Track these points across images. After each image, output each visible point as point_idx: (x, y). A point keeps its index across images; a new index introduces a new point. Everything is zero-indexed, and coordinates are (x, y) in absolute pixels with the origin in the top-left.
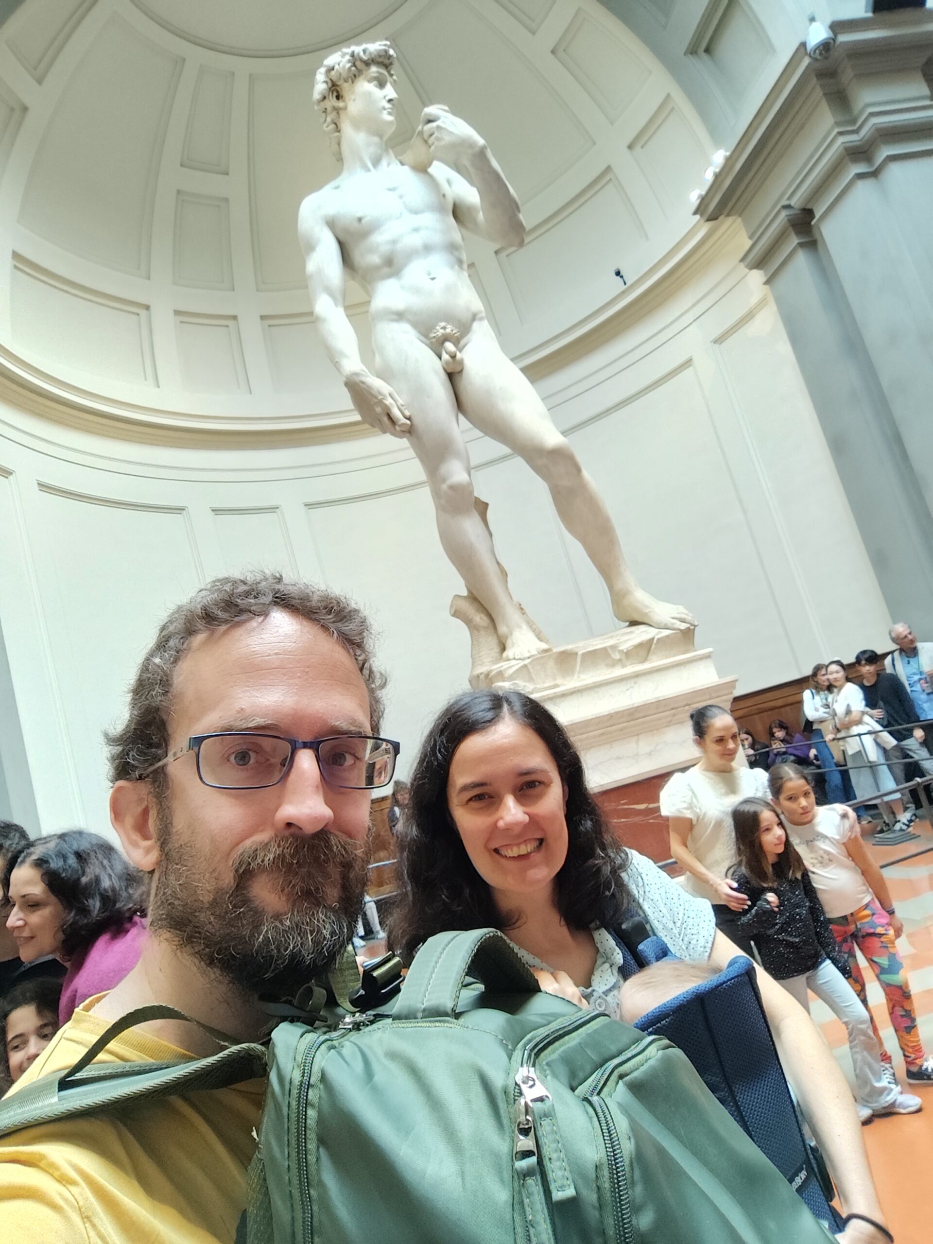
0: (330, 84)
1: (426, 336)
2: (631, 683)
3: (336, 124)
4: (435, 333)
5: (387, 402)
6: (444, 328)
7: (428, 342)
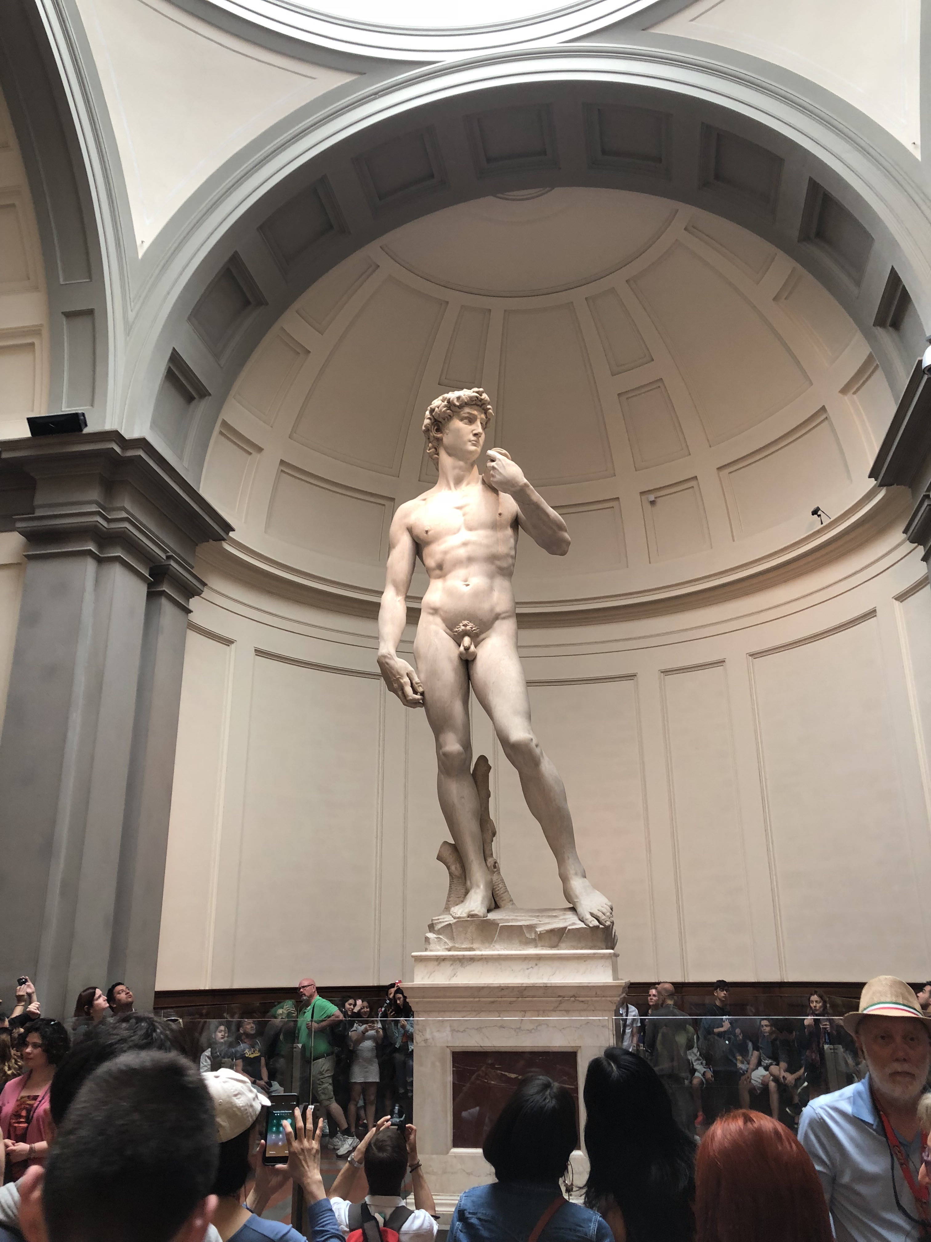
0: (433, 421)
1: (451, 630)
2: (532, 963)
3: (436, 449)
4: (458, 628)
5: (402, 681)
6: (465, 625)
7: (452, 634)
